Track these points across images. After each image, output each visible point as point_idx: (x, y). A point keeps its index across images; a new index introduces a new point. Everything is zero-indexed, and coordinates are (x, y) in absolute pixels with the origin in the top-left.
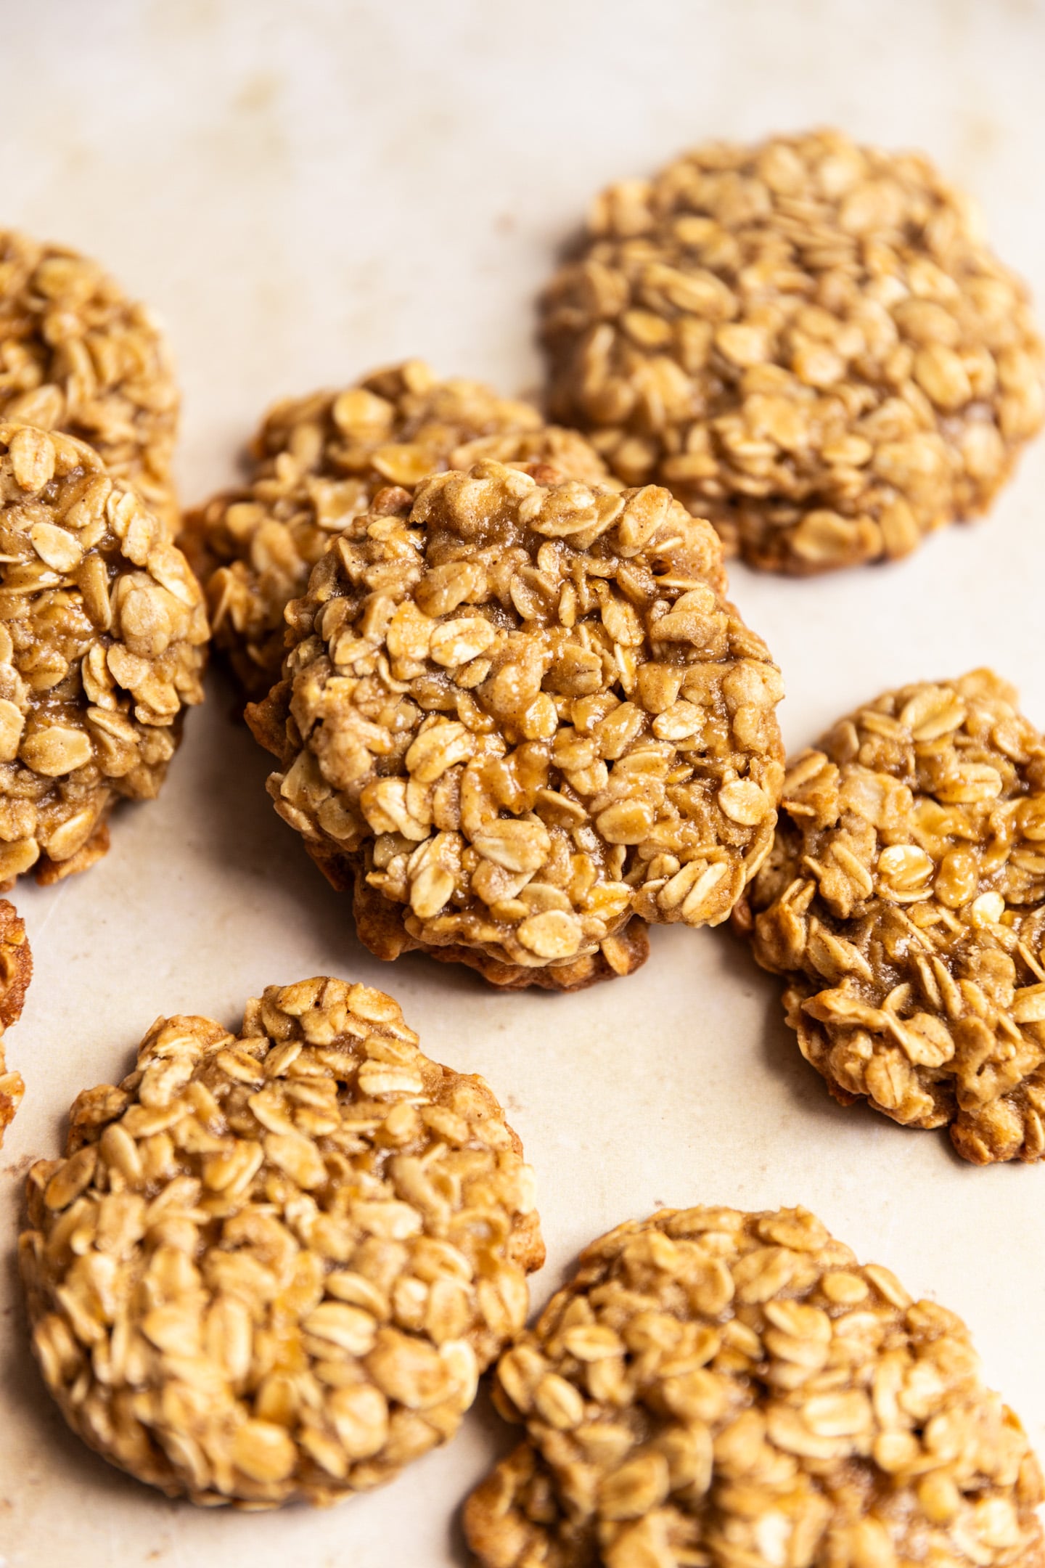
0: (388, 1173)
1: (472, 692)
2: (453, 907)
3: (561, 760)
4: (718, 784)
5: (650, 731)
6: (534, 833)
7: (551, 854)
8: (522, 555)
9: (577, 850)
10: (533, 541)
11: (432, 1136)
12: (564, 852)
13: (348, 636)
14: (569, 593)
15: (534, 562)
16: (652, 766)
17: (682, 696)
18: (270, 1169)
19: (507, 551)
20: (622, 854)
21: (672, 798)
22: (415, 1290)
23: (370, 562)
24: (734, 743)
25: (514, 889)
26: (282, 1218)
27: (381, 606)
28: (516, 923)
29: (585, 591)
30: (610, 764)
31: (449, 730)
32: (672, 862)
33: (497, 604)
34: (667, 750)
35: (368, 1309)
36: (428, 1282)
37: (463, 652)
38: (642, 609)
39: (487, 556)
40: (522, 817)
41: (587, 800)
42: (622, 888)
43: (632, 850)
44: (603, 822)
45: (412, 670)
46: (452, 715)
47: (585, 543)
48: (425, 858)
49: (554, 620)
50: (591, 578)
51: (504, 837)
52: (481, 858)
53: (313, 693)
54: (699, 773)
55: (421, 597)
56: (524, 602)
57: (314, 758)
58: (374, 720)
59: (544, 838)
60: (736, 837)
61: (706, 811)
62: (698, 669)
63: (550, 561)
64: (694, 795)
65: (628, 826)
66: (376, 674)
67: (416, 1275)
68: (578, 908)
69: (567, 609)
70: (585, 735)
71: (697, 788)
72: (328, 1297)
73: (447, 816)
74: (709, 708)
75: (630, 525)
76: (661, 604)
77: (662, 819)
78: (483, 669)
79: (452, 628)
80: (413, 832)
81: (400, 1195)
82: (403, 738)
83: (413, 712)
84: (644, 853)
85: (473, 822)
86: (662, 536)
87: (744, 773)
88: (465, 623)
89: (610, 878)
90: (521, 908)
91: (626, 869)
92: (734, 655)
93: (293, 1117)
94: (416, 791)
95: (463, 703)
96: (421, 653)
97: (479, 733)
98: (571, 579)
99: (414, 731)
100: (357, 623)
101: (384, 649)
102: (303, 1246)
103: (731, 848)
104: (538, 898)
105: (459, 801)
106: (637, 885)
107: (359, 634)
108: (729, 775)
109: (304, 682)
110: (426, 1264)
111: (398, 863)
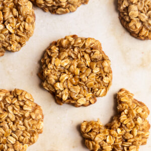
0: (23, 121)
1: (67, 69)
2: (68, 99)
3: (81, 77)
4: (103, 78)
5: (92, 72)
6: (78, 88)
7: (80, 90)
8: (72, 50)
9: (84, 89)
10: (73, 48)
11: (31, 117)
12: (82, 89)
13: (49, 64)
14: (79, 54)
15: (74, 51)
16: (93, 77)
17: (96, 66)
18: (8, 117)
19: (70, 49)
20: (90, 89)
21: (96, 80)
22: (22, 138)
23: (52, 53)
24: (104, 72)
25: (76, 95)
26: (8, 124)
27: (53, 59)
28: (77, 100)
29: (81, 53)
30: (87, 77)
31: (65, 75)
32: (97, 89)
33: (69, 57)
34: (95, 74)
35: (16, 138)
36: (24, 137)
37: (65, 64)
38: (90, 55)
39: (67, 51)
40: (76, 85)
41: (85, 82)
42: (91, 93)
43: (92, 89)
44: (87, 85)
45: (59, 67)
46: (65, 73)
47: (81, 47)
48: (64, 92)
49: (78, 58)
50: (82, 52)
51: (74, 88)
52: (71, 92)
53: (46, 72)
54: (100, 77)
55: (59, 57)
56: (73, 56)
57: (47, 81)
58: (54, 75)
59: (79, 88)
60: (106, 85)
61: (101, 82)
62: (98, 62)
63: (76, 50)
64: (99, 80)
65: (91, 85)
66: (54, 69)
67: (23, 136)
68: (85, 97)
69: (79, 56)
70: (83, 73)
71: (100, 79)
72: (11, 135)
73: (66, 86)
74: (100, 68)
75: (86, 44)
76: (92, 54)
77: (95, 84)
78: (68, 66)
79: (63, 61)
80: (62, 89)
81: (24, 125)
82: (59, 77)
83: (59, 73)
84: (93, 88)
85: (69, 87)
86: (91, 44)
87: (106, 76)
88: (65, 60)
89: (89, 92)
90: (77, 98)
91: (91, 91)
92: (103, 60)
93: (13, 111)
94: (61, 84)
95: (66, 71)
96: (60, 65)
97: (69, 75)
98: (79, 52)
99: (60, 75)
100: (50, 62)
101: (55, 65)
102: (10, 128)
103: (105, 86)
104: (79, 96)
105: (67, 85)
106: (93, 93)
107: (51, 63)
108: (104, 76)
109: (44, 71)
110: (25, 135)
111: (60, 93)
